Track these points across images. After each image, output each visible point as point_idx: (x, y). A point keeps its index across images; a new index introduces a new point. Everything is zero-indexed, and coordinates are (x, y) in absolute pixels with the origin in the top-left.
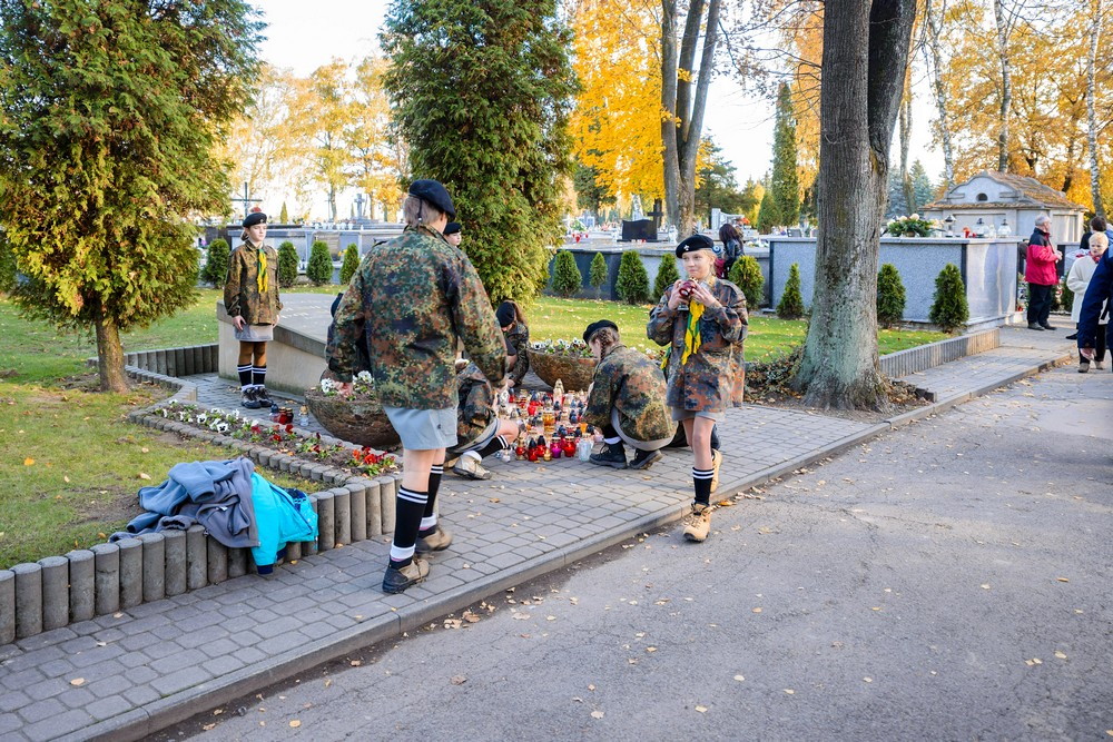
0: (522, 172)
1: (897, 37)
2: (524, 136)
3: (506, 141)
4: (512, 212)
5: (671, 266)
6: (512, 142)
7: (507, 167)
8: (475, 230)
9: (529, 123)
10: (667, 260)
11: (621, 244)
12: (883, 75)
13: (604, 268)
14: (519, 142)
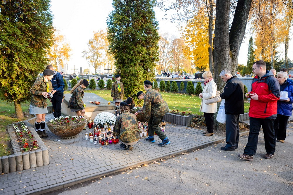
0: (142, 61)
1: (243, 15)
2: (140, 51)
3: (135, 53)
4: (137, 72)
5: (200, 85)
6: (137, 53)
7: (136, 59)
8: (127, 76)
9: (142, 47)
10: (199, 84)
11: (194, 79)
12: (237, 28)
13: (183, 86)
14: (139, 53)
